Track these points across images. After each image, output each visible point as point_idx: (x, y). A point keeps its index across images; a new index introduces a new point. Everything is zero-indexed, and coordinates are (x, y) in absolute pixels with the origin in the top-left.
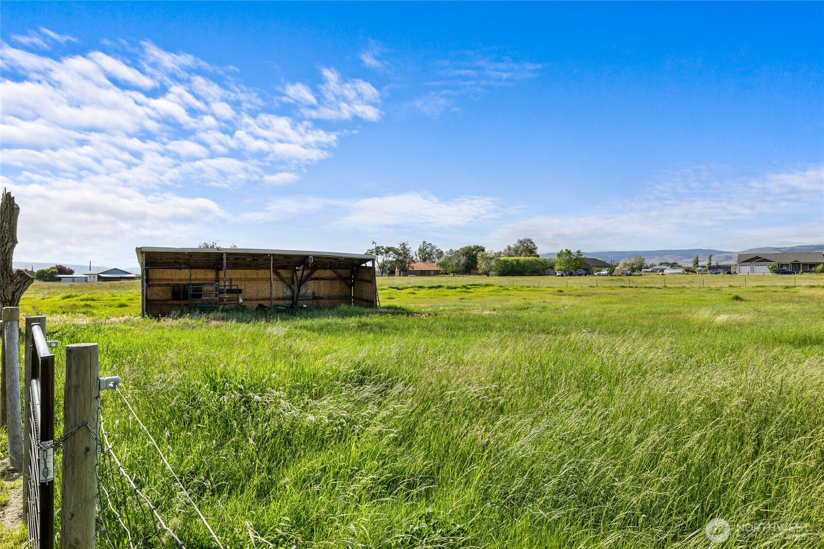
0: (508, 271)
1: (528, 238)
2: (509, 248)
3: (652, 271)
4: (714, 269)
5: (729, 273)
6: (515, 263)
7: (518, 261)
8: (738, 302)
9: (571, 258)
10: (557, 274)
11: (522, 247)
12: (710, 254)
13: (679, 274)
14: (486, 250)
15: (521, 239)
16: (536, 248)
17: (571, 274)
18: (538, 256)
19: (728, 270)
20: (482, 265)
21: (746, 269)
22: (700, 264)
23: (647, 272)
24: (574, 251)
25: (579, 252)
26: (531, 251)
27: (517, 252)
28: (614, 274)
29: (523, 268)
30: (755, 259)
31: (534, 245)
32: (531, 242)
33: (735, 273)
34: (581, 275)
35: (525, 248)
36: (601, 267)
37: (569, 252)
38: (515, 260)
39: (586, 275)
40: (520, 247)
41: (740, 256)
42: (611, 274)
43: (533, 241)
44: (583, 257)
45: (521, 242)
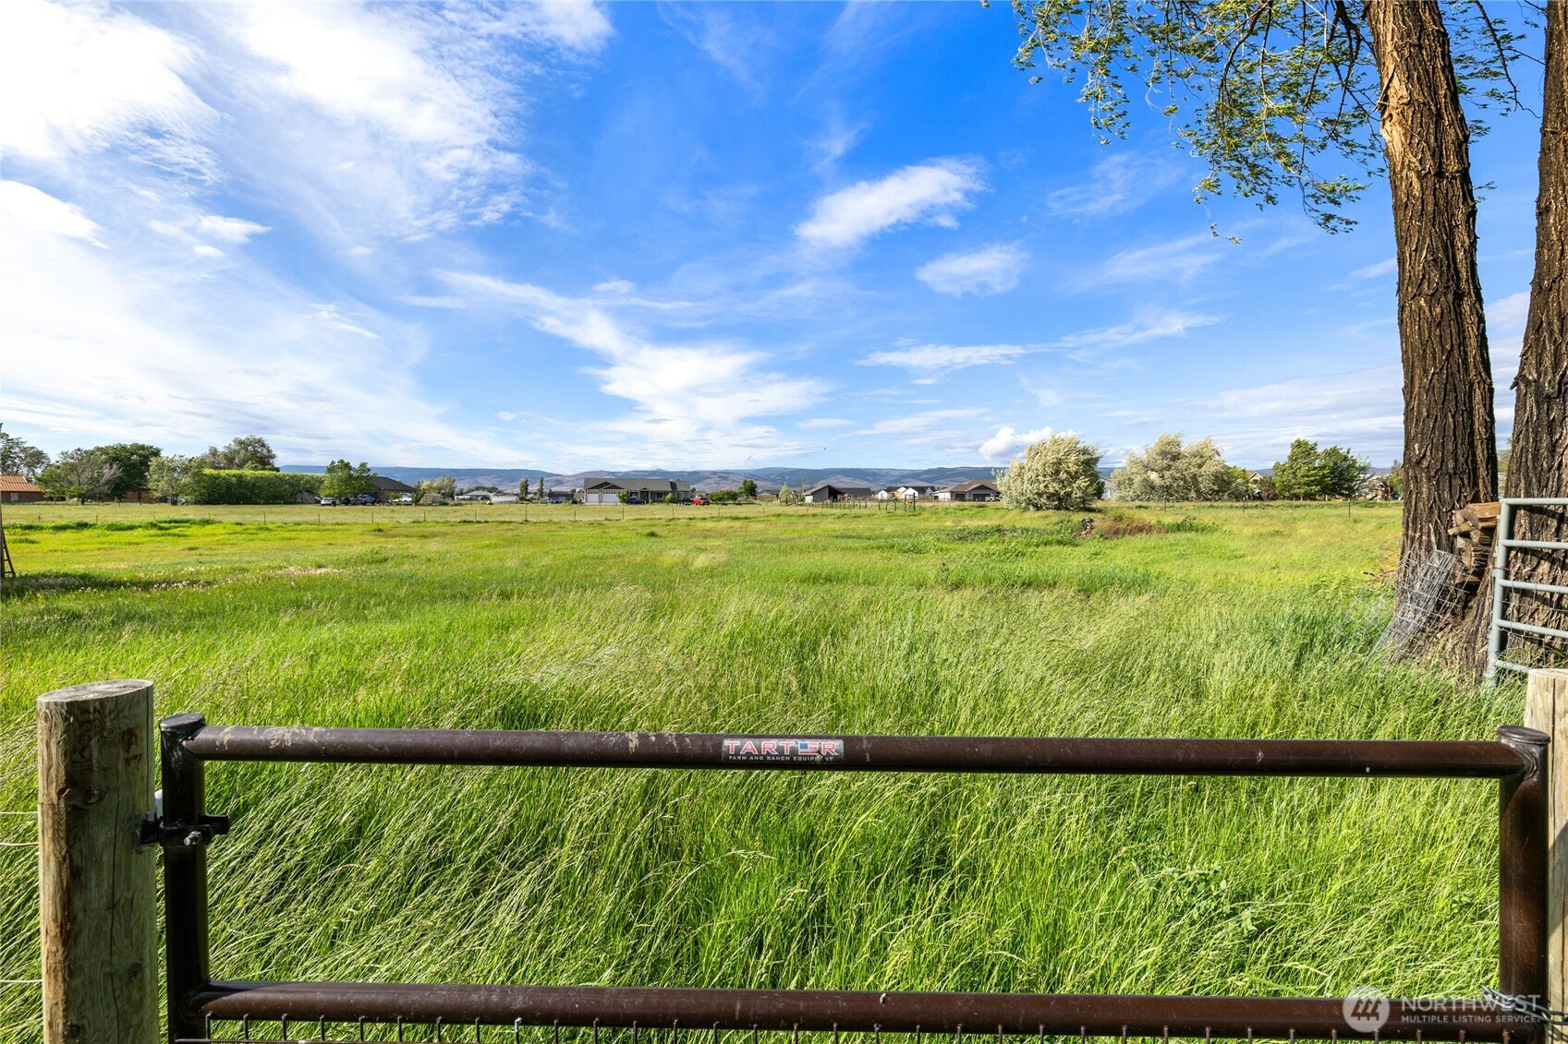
0: (219, 494)
1: (258, 437)
2: (214, 452)
3: (471, 499)
4: (555, 497)
5: (575, 502)
6: (234, 479)
7: (240, 477)
8: (653, 539)
9: (351, 476)
10: (323, 502)
11: (243, 452)
12: (541, 477)
13: (511, 502)
14: (163, 454)
15: (243, 437)
16: (273, 457)
17: (347, 502)
18: (277, 470)
19: (571, 498)
20: (157, 483)
21: (593, 497)
22: (530, 489)
23: (464, 499)
24: (355, 464)
25: (363, 465)
26: (264, 460)
27: (230, 460)
28: (421, 502)
29: (251, 491)
30: (602, 484)
31: (269, 451)
32: (263, 445)
33: (581, 502)
34: (365, 504)
35: (249, 454)
36: (399, 491)
37: (347, 466)
38: (234, 476)
39: (373, 503)
40: (238, 452)
41: (587, 480)
42: (416, 502)
43: (266, 443)
44: (371, 473)
45: (241, 443)
